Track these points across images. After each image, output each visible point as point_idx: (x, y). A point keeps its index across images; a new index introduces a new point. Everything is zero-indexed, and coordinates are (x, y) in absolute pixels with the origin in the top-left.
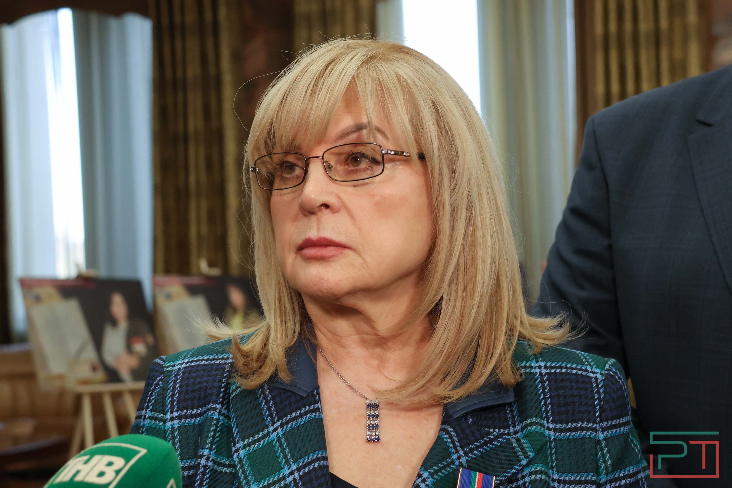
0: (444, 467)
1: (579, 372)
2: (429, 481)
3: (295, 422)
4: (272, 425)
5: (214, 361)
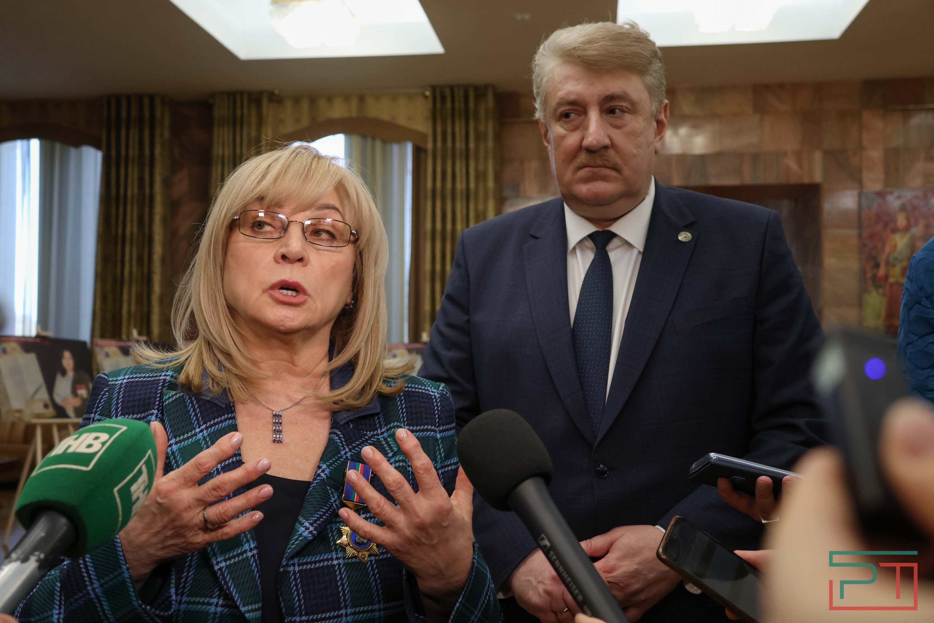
0: (336, 461)
2: (327, 471)
4: (199, 427)
5: (150, 379)
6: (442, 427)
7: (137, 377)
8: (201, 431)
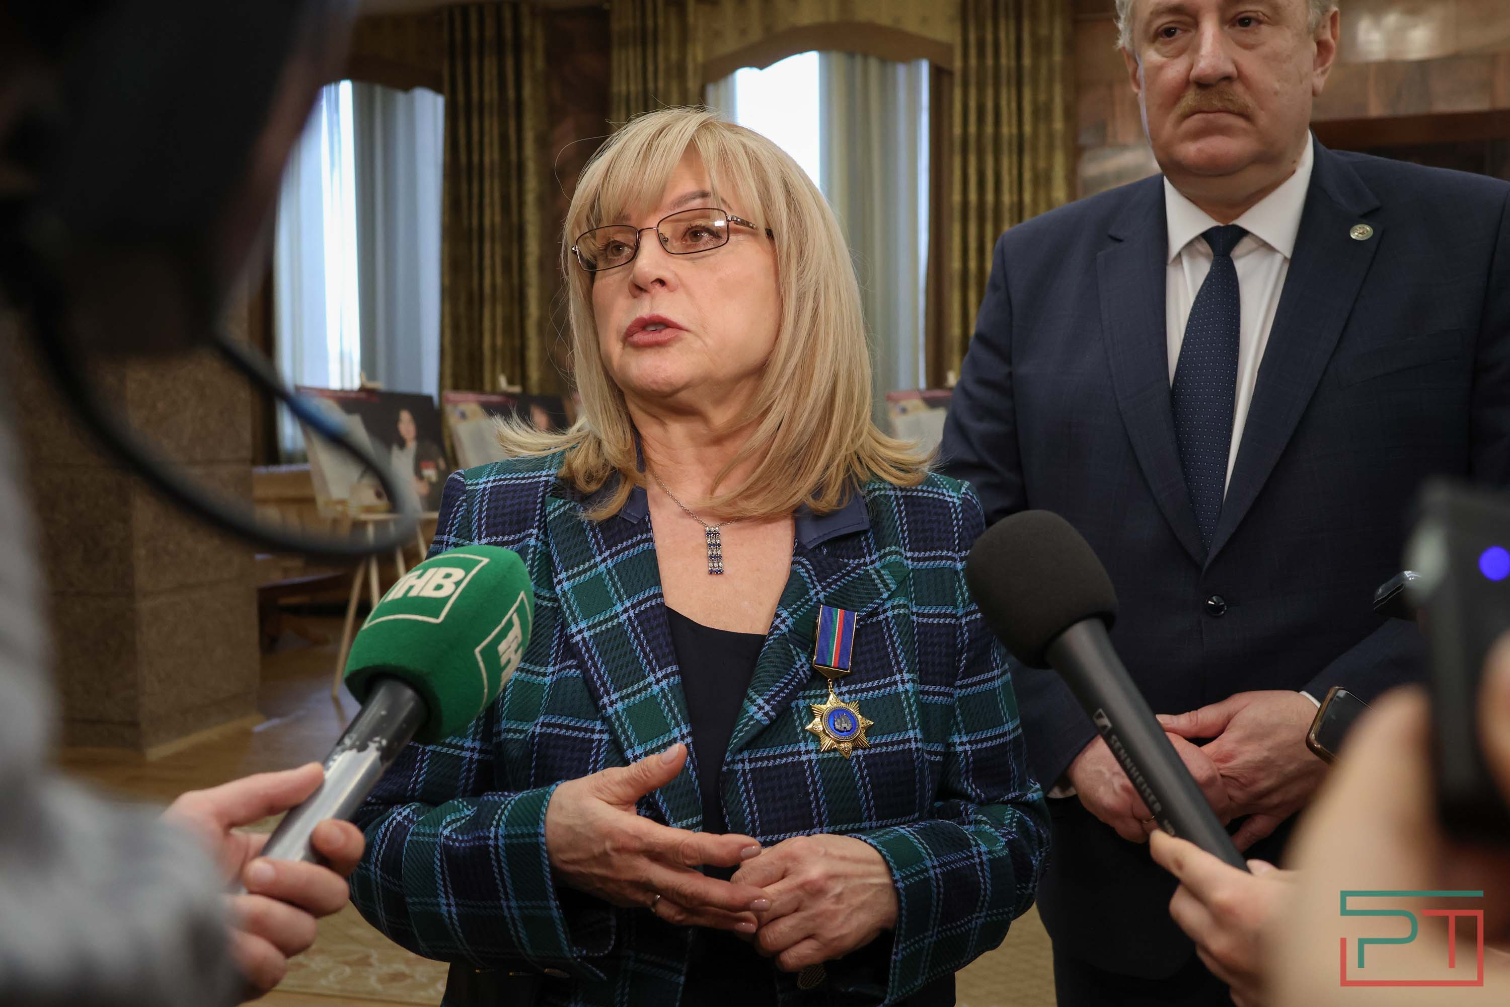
1: (936, 496)
2: (789, 622)
3: (627, 552)
4: (600, 555)
6: (964, 552)
7: (506, 479)
8: (604, 560)
